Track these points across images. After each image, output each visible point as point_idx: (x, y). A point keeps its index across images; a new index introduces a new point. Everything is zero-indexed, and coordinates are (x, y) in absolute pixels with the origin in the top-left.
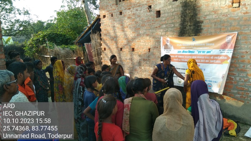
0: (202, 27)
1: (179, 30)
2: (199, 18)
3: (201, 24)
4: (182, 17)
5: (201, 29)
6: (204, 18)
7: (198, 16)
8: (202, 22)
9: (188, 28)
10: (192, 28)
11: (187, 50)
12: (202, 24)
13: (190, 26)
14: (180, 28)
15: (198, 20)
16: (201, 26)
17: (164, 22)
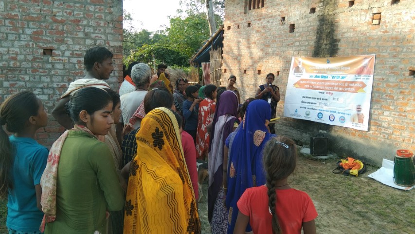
0: (339, 47)
1: (313, 49)
2: (336, 36)
3: (337, 43)
4: (318, 33)
5: (337, 49)
6: (342, 35)
7: (336, 33)
8: (339, 41)
9: (323, 46)
10: (328, 47)
11: (320, 75)
12: (339, 43)
13: (326, 45)
14: (315, 47)
15: (335, 38)
16: (337, 45)
17: (297, 38)
